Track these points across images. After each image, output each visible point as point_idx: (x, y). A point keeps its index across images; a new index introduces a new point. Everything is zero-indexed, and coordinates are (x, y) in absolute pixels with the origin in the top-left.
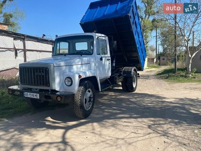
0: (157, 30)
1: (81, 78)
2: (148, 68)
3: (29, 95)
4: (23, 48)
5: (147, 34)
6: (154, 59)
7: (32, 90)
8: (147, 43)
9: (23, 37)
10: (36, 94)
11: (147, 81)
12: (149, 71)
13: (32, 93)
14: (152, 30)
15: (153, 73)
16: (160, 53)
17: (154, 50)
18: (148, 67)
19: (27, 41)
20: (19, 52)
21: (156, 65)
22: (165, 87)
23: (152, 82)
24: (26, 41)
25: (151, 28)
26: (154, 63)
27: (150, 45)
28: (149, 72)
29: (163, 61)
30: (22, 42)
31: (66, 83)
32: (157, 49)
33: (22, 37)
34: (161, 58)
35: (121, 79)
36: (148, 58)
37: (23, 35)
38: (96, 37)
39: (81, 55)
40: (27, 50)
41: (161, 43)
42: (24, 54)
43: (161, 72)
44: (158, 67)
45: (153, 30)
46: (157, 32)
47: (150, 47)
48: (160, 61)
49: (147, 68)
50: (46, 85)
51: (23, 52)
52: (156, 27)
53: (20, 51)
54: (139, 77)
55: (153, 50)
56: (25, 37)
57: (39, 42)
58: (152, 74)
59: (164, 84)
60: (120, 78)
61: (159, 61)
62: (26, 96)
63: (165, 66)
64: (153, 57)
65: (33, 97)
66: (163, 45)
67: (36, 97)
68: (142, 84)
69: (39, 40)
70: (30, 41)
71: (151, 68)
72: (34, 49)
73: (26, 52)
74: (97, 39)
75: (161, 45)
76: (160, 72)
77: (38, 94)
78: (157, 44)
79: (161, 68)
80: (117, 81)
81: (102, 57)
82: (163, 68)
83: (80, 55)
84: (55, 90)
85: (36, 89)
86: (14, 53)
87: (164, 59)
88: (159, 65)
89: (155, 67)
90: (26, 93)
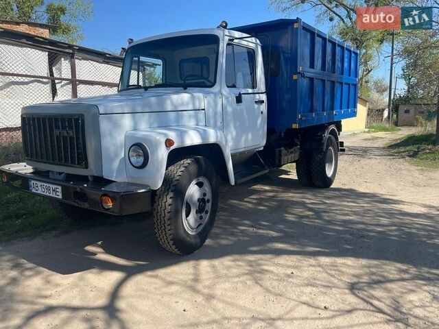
0: (395, 43)
1: (172, 148)
2: (368, 132)
3: (40, 188)
4: (70, 77)
5: (370, 52)
6: (383, 110)
7: (51, 176)
8: (369, 72)
9: (71, 51)
10: (54, 186)
11: (364, 161)
12: (370, 137)
13: (45, 184)
14: (382, 41)
15: (379, 144)
16: (400, 97)
17: (384, 91)
18: (367, 130)
19: (80, 60)
20: (62, 86)
21: (387, 126)
22: (411, 179)
23: (378, 164)
24: (77, 61)
25: (380, 37)
26: (382, 120)
27: (375, 79)
28: (369, 140)
29: (406, 115)
30: (67, 62)
31: (132, 159)
32: (393, 86)
33: (67, 51)
34: (402, 108)
35: (293, 155)
36: (369, 109)
37: (70, 47)
38: (227, 38)
39: (185, 89)
40: (78, 80)
41: (402, 72)
42: (73, 90)
43: (399, 142)
44: (392, 130)
45: (385, 41)
46: (395, 47)
47: (376, 83)
48: (397, 116)
49: (364, 132)
50: (79, 163)
51: (70, 86)
52: (392, 34)
53: (64, 82)
54: (343, 150)
55: (381, 91)
56: (74, 50)
57: (108, 63)
58: (376, 145)
59: (409, 170)
60: (292, 153)
61: (395, 116)
62: (34, 191)
63: (411, 128)
64: (381, 107)
65: (48, 194)
66: (407, 77)
67: (54, 196)
68: (351, 169)
69: (109, 58)
70: (88, 60)
71: (374, 132)
72: (97, 80)
73: (76, 85)
74: (228, 44)
75: (402, 78)
76: (397, 140)
77: (60, 188)
78: (393, 76)
79: (400, 132)
80: (284, 158)
81: (240, 94)
82: (404, 133)
83: (182, 88)
84: (102, 177)
85: (60, 173)
86: (48, 87)
87: (407, 112)
88: (396, 124)
89: (385, 130)
90: (35, 182)
